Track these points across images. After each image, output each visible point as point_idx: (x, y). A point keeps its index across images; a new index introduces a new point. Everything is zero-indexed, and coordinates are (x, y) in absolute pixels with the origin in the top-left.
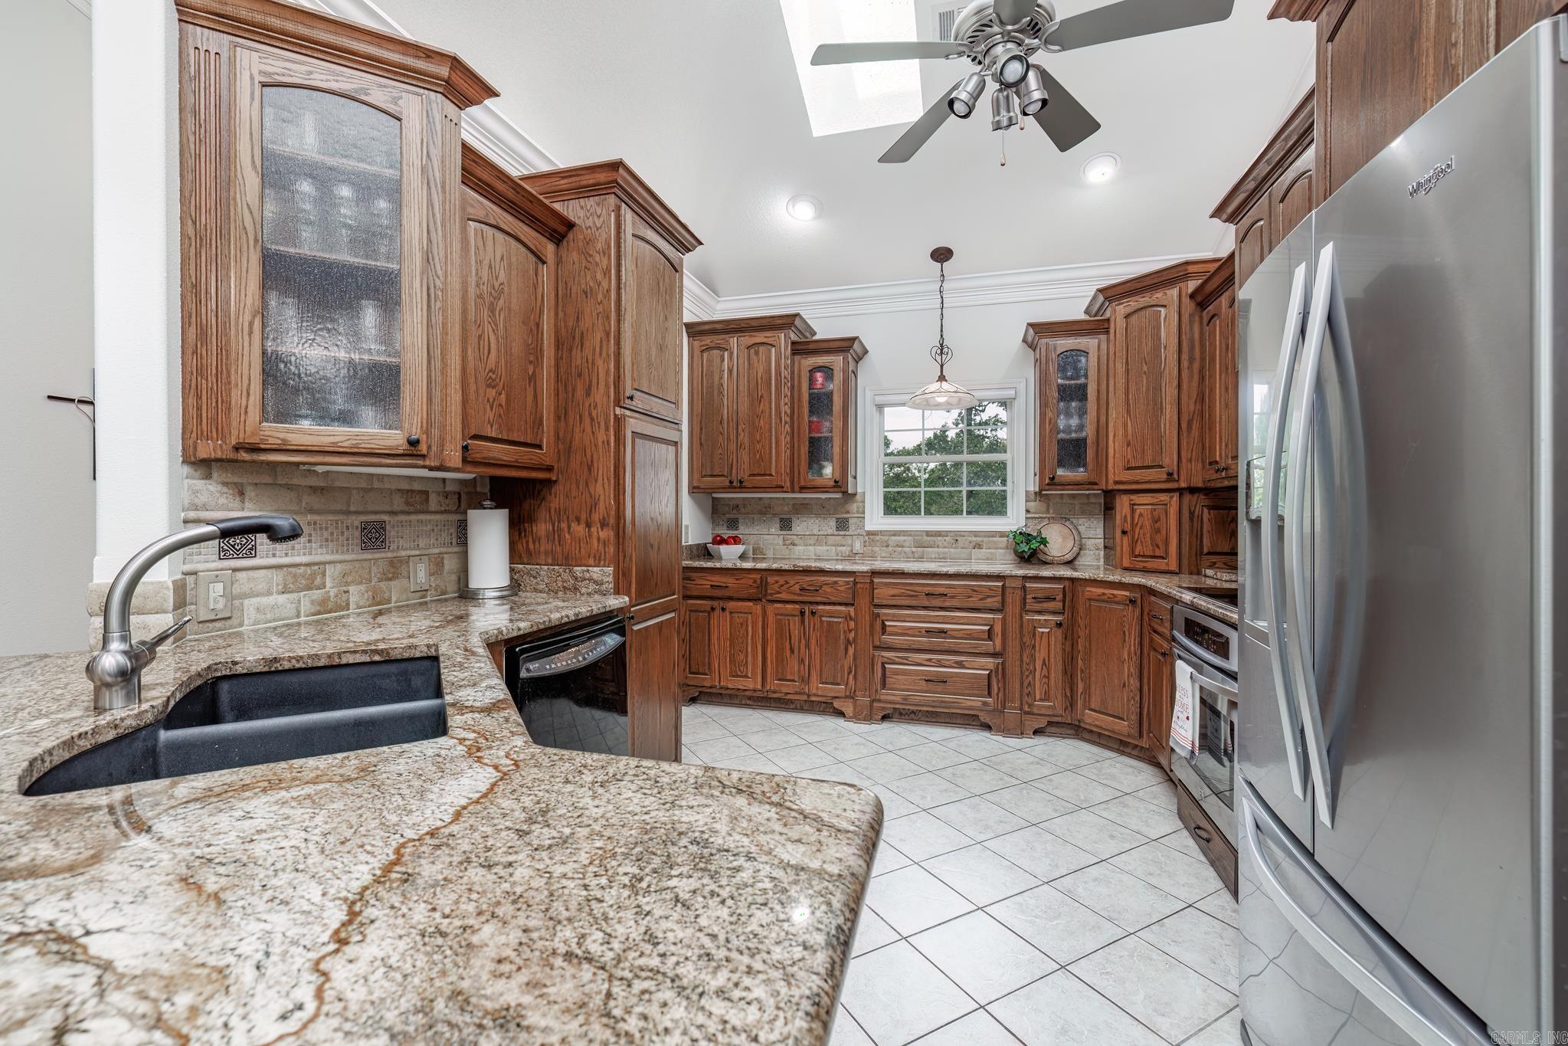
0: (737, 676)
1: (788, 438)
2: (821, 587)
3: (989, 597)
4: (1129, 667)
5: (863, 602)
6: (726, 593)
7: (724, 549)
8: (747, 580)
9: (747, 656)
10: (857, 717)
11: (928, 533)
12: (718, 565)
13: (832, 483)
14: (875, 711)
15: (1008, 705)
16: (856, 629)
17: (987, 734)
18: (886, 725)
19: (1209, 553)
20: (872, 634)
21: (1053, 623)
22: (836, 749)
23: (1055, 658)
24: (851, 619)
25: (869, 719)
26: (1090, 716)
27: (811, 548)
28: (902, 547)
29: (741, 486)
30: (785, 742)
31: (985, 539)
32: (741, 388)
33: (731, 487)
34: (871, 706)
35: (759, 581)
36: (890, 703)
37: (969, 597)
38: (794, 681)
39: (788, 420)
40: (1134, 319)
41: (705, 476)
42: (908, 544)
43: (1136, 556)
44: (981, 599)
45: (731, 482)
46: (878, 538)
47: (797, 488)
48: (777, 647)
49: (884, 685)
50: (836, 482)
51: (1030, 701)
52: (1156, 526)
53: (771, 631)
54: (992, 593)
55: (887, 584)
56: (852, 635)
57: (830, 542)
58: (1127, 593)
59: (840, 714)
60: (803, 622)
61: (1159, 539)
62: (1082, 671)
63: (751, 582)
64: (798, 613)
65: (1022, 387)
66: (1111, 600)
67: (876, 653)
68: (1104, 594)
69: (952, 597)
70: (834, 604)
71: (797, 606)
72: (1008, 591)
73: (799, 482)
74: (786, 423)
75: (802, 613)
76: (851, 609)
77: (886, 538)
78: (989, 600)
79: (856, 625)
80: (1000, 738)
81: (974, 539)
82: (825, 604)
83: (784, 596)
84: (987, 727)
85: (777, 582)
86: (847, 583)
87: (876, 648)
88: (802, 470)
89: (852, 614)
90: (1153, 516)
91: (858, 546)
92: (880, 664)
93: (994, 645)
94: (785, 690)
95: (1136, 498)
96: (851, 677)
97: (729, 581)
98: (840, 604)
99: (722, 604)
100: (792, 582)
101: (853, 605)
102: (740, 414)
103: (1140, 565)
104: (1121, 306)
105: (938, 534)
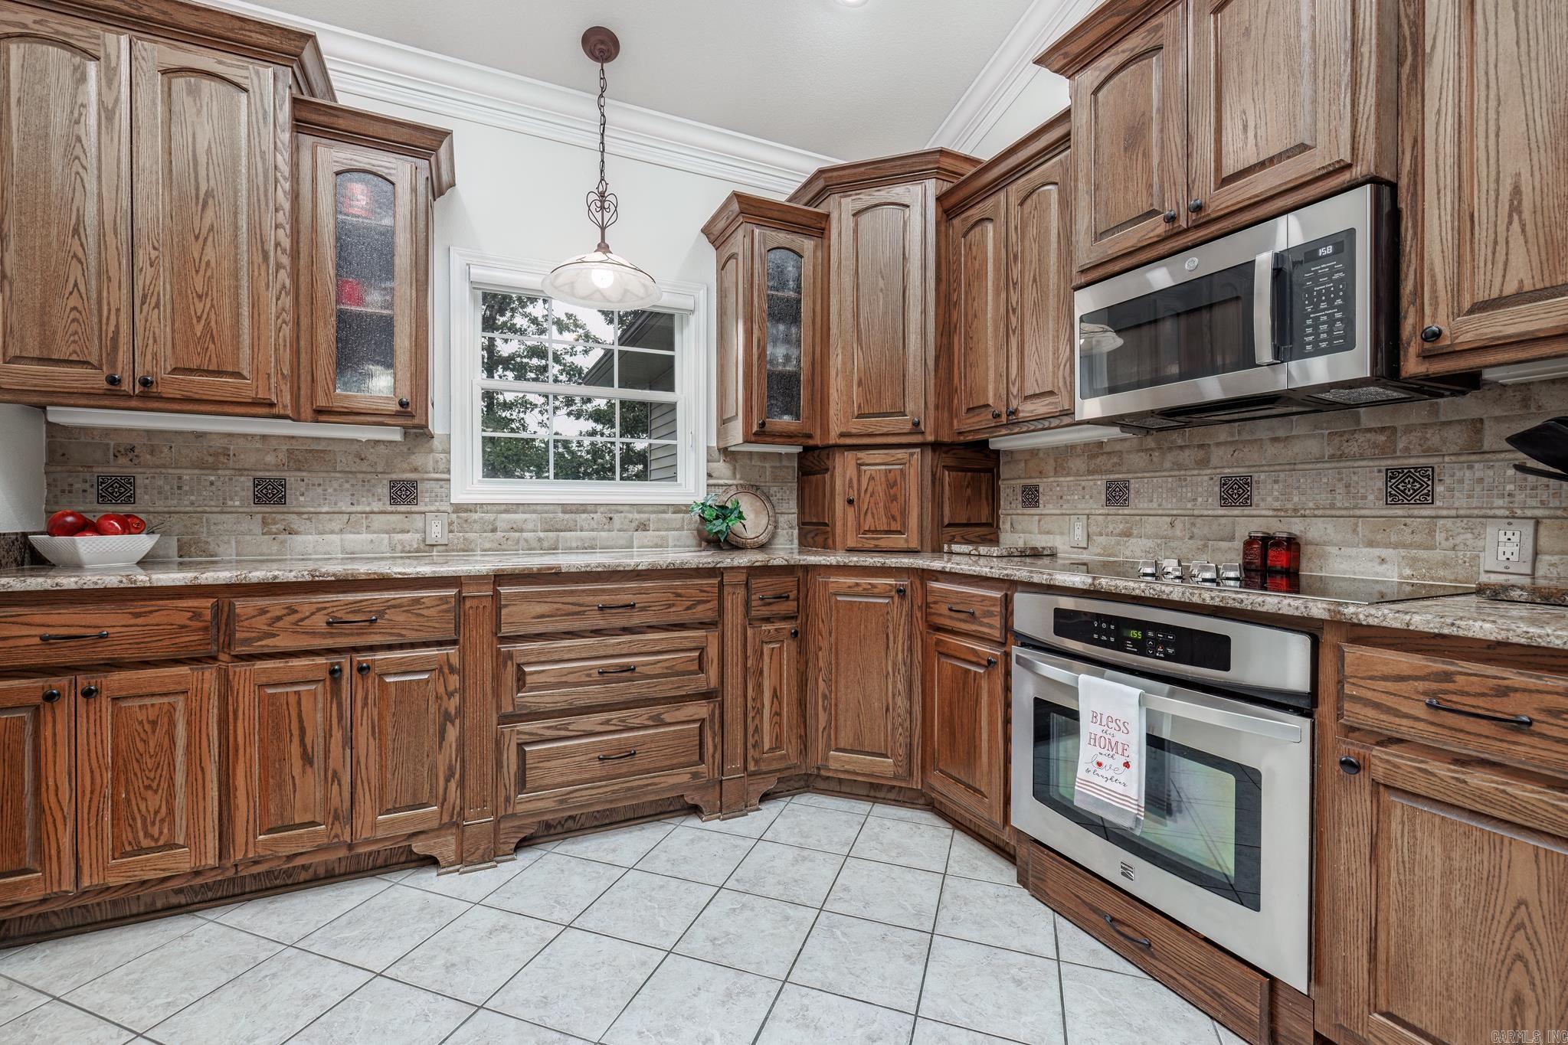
0: (141, 851)
1: (287, 301)
2: (381, 614)
3: (700, 602)
4: (895, 682)
5: (479, 634)
6: (103, 652)
7: (86, 545)
8: (177, 613)
9: (171, 795)
10: (467, 859)
11: (566, 508)
12: (68, 582)
13: (394, 407)
14: (502, 838)
15: (727, 767)
16: (463, 690)
17: (694, 822)
18: (525, 858)
19: (949, 525)
20: (497, 694)
21: (786, 632)
22: (449, 967)
23: (788, 684)
24: (452, 670)
25: (491, 855)
26: (837, 759)
27: (333, 537)
28: (522, 531)
29: (148, 395)
30: (307, 999)
31: (653, 516)
32: (144, 160)
33: (113, 394)
34: (496, 831)
35: (208, 615)
36: (533, 815)
37: (670, 606)
38: (313, 824)
39: (285, 260)
40: (865, 218)
41: (17, 359)
42: (530, 526)
43: (866, 532)
44: (688, 608)
45: (113, 381)
46: (475, 516)
47: (307, 410)
48: (264, 759)
49: (522, 784)
50: (402, 404)
51: (757, 756)
52: (892, 492)
53: (243, 728)
54: (704, 596)
55: (525, 597)
56: (455, 701)
57: (375, 526)
58: (892, 581)
59: (430, 862)
60: (336, 692)
61: (895, 509)
62: (825, 697)
63: (182, 618)
64: (324, 674)
65: (702, 295)
66: (869, 592)
67: (506, 729)
68: (857, 585)
69: (643, 609)
70: (413, 646)
71: (321, 660)
72: (727, 590)
73: (313, 396)
74: (279, 266)
75: (335, 673)
76: (452, 651)
77: (490, 517)
78: (700, 608)
79: (463, 680)
80: (715, 824)
81: (637, 516)
82: (390, 647)
83: (283, 642)
84: (695, 810)
85: (263, 612)
86: (444, 600)
87: (506, 719)
88: (320, 375)
89: (455, 661)
90: (887, 480)
91: (436, 531)
92: (513, 748)
93: (708, 678)
94: (286, 850)
95: (863, 455)
96: (453, 785)
97: (110, 620)
98: (426, 644)
99: (83, 681)
100: (306, 610)
101: (454, 642)
102: (140, 223)
103: (870, 544)
104: (849, 199)
105: (582, 508)
